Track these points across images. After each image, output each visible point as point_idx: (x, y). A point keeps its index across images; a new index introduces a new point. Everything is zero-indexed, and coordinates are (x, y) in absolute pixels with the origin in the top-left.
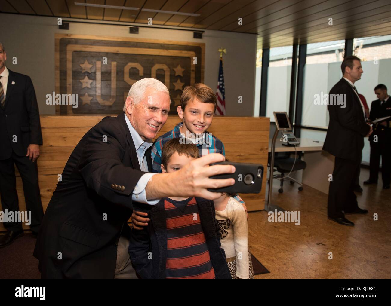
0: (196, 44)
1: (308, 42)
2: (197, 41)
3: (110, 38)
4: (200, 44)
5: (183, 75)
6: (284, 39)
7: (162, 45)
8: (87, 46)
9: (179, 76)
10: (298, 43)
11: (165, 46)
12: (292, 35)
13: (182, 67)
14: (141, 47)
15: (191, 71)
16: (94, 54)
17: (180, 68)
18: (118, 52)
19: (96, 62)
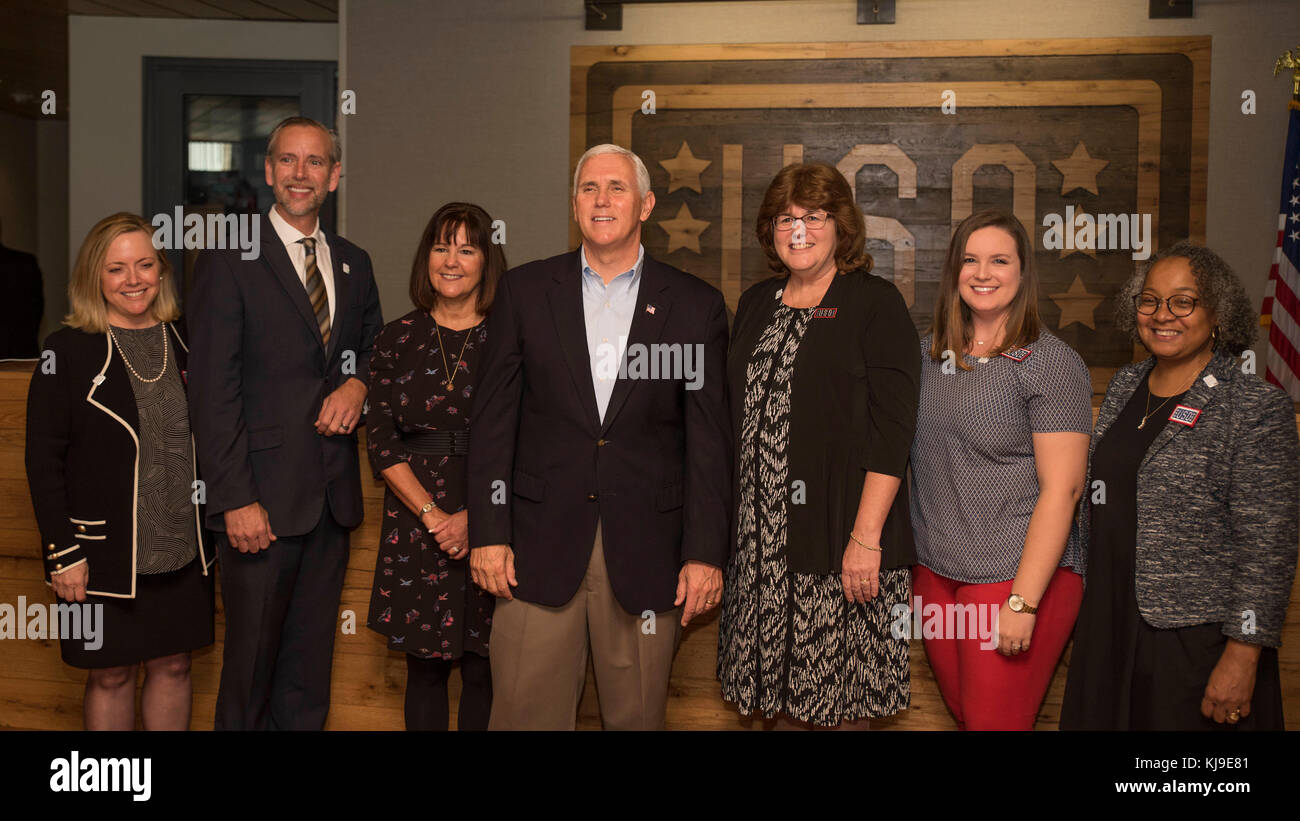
0: (1166, 42)
2: (1171, 28)
3: (778, 50)
5: (1098, 187)
7: (1000, 60)
9: (1079, 191)
11: (1015, 63)
13: (1096, 153)
15: (1140, 169)
16: (714, 117)
17: (1086, 157)
18: (810, 106)
19: (722, 149)
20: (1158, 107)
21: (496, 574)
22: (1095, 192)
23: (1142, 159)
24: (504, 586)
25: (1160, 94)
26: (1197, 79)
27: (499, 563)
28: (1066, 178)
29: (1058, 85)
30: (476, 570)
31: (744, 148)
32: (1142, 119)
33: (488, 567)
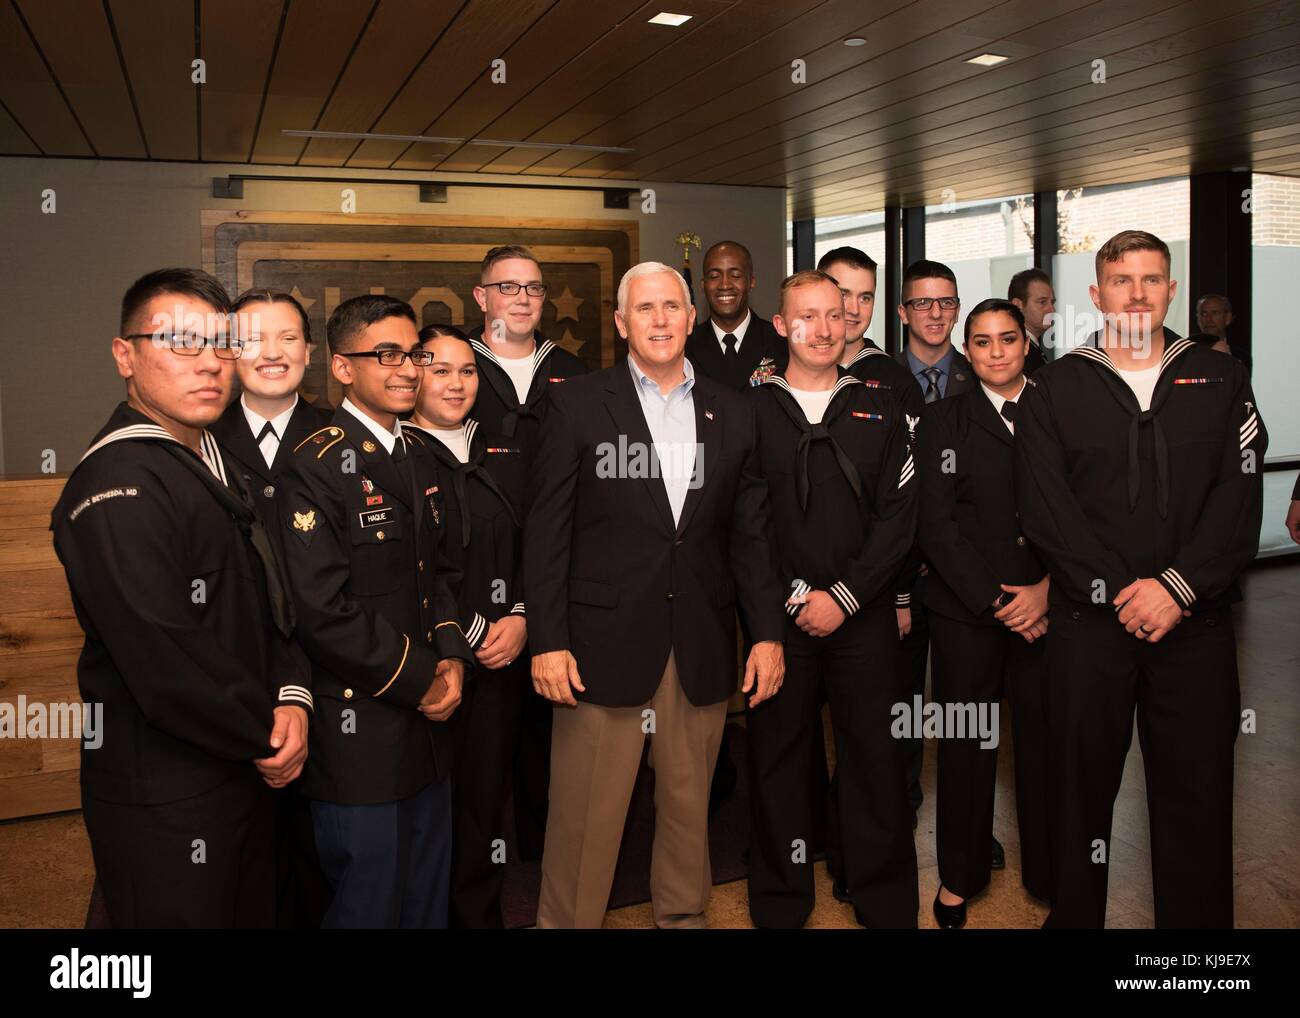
0: (614, 223)
1: (927, 201)
2: (617, 215)
3: (364, 218)
4: (624, 223)
5: (580, 318)
6: (862, 196)
7: (515, 231)
8: (297, 244)
9: (567, 319)
10: (899, 204)
11: (525, 233)
12: (882, 187)
13: (577, 295)
14: (453, 241)
15: (603, 304)
16: (317, 266)
17: (570, 296)
18: (389, 259)
19: (324, 290)
20: (611, 265)
21: (559, 683)
22: (577, 319)
23: (603, 298)
24: (568, 693)
25: (611, 257)
26: (632, 248)
27: (561, 670)
28: (559, 311)
29: (552, 249)
30: (538, 680)
31: (341, 290)
32: (602, 273)
33: (550, 676)
